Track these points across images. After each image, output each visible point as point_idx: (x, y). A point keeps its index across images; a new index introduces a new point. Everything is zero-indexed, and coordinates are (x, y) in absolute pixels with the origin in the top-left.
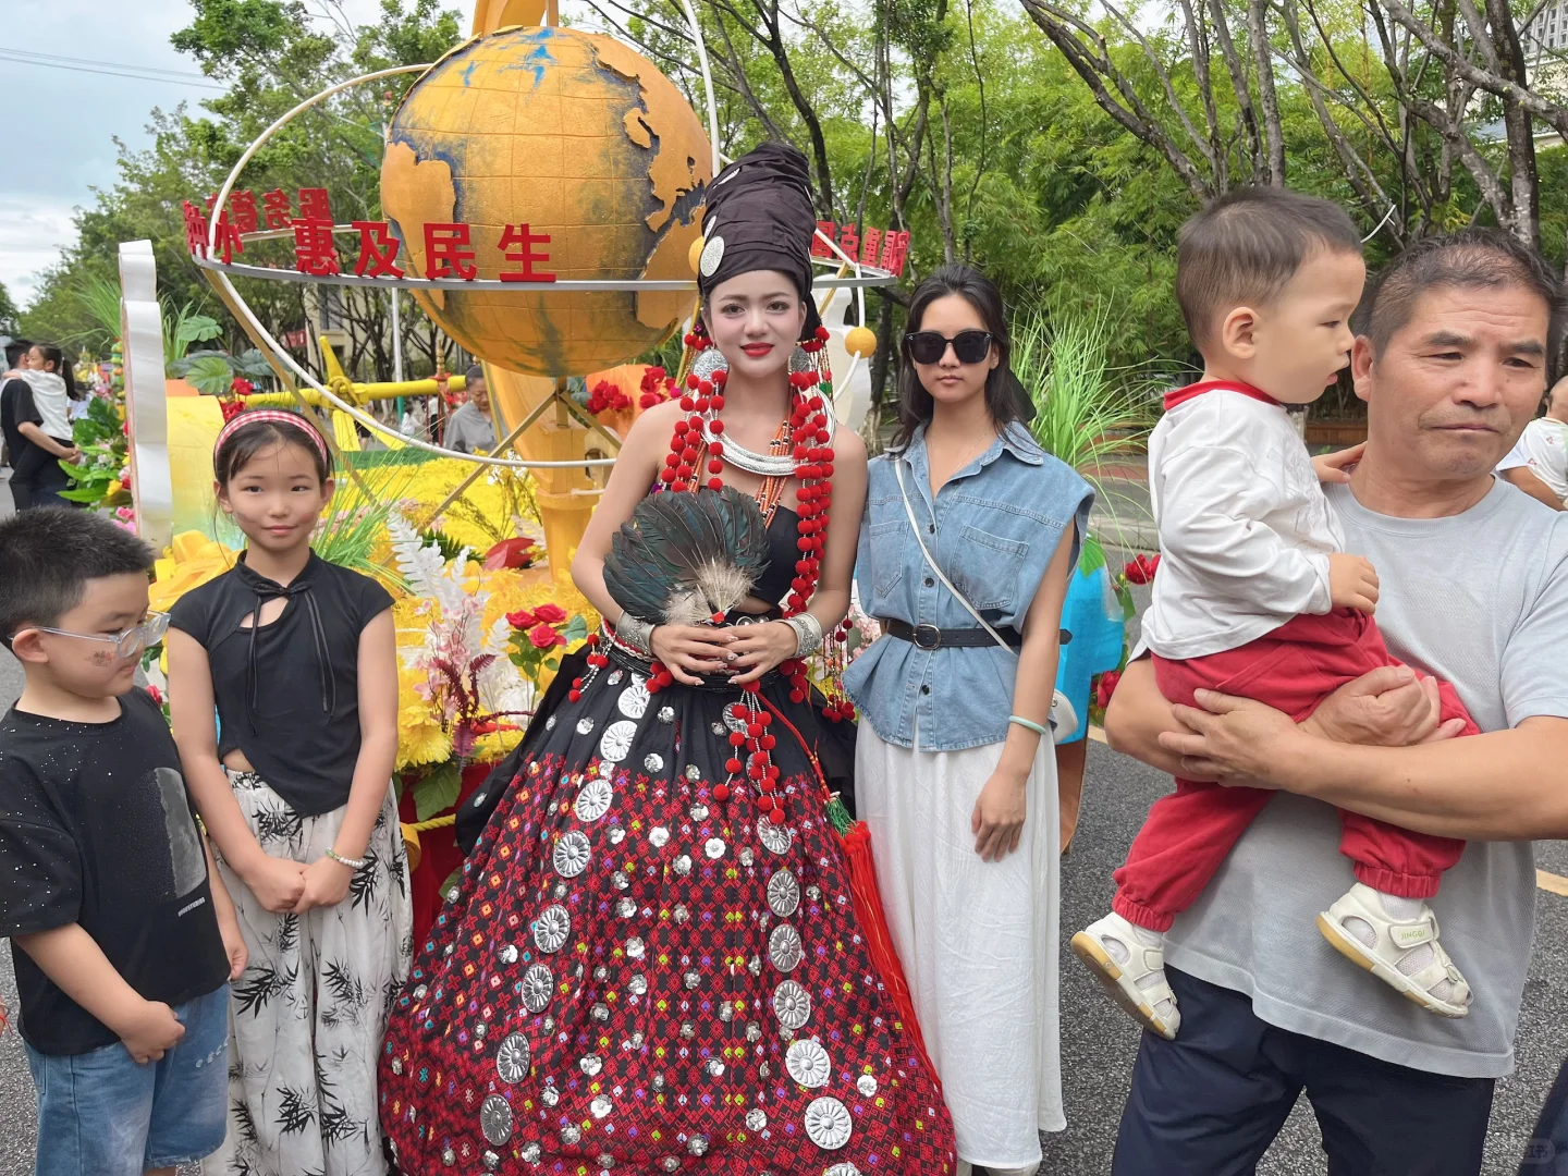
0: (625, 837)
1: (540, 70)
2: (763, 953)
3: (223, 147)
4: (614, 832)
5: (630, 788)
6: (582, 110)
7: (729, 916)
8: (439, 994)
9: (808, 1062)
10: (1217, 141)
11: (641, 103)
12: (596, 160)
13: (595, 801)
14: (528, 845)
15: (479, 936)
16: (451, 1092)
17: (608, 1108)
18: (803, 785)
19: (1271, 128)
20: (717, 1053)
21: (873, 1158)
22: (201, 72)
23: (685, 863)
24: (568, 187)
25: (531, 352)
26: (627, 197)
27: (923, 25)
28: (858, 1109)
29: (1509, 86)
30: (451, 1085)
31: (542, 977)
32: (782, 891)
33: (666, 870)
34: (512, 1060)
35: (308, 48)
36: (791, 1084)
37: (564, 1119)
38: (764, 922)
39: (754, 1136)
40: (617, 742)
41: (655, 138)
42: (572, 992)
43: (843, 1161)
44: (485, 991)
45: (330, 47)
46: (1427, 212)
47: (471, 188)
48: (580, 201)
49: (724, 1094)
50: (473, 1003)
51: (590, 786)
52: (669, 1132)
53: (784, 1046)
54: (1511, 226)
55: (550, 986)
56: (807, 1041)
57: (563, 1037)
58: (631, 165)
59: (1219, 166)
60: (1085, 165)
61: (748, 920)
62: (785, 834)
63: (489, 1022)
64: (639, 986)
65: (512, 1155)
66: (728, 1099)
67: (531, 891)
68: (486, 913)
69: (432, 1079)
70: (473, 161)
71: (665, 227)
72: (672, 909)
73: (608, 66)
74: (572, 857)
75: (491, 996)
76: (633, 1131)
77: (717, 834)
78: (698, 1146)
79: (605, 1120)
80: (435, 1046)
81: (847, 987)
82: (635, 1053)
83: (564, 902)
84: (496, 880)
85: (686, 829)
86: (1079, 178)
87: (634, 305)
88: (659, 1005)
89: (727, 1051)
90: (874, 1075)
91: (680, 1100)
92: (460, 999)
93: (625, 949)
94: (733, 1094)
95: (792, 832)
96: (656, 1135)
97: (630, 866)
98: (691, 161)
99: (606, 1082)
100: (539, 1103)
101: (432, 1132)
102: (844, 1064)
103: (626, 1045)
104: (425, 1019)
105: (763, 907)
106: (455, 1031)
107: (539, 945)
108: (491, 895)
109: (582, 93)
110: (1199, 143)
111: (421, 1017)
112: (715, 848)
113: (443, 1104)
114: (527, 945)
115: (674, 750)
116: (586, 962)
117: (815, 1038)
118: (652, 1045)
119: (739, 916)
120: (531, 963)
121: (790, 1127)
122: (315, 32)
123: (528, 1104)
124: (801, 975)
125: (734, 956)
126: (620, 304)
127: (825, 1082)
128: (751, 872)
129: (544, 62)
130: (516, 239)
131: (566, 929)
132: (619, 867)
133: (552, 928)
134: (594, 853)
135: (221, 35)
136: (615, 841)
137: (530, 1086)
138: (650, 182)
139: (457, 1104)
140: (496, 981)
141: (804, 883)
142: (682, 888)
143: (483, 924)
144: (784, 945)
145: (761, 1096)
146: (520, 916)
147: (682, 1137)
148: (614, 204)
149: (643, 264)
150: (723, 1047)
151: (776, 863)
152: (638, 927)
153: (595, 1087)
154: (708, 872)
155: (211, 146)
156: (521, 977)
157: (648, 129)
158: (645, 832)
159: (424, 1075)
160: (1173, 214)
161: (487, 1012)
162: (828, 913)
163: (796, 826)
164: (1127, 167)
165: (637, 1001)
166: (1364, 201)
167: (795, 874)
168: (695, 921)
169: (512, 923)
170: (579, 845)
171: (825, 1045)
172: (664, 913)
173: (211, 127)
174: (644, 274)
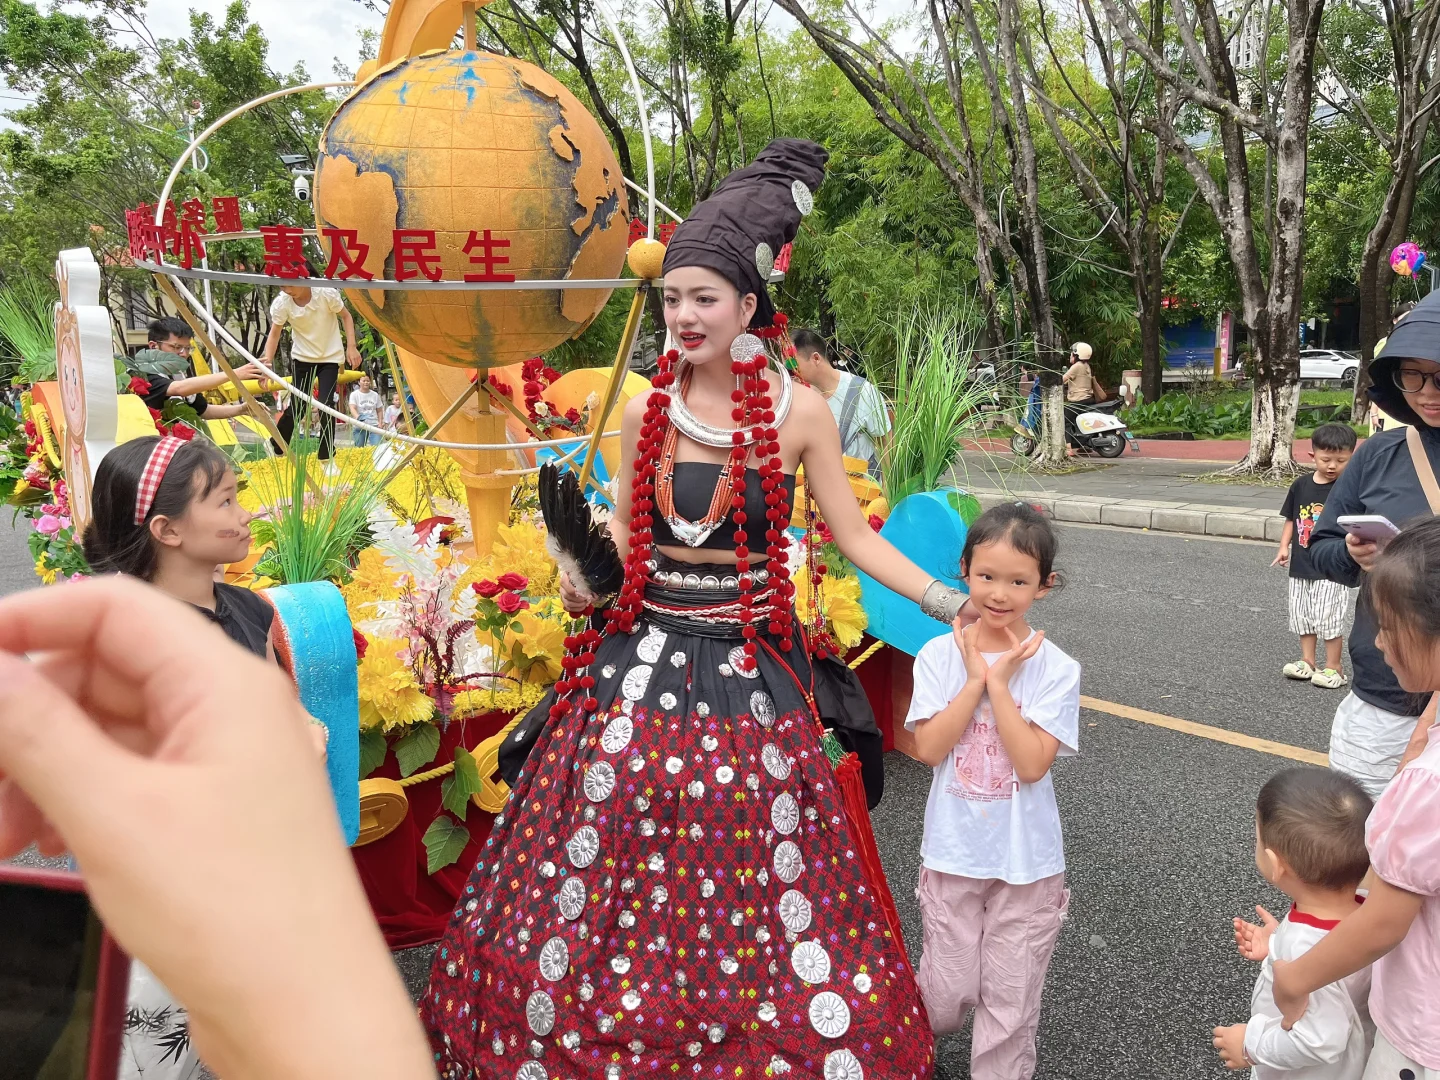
0: (645, 766)
1: (471, 90)
2: (769, 866)
3: (29, 156)
4: (635, 762)
5: (648, 723)
6: (512, 127)
7: (739, 834)
8: (489, 905)
9: (811, 961)
10: (972, 152)
11: (562, 120)
12: (527, 171)
13: (618, 735)
14: (562, 776)
15: (523, 855)
16: (500, 989)
17: (637, 1002)
18: (800, 720)
19: (1025, 141)
20: (731, 953)
21: (866, 1046)
22: (5, 84)
23: (698, 789)
24: (503, 197)
25: (465, 346)
26: (555, 205)
27: (714, 47)
28: (855, 1003)
29: (1225, 104)
30: (501, 984)
31: (576, 888)
32: (784, 812)
33: (682, 794)
34: (553, 961)
35: (113, 61)
36: (797, 981)
37: (599, 1012)
38: (769, 839)
39: (765, 1026)
40: (636, 683)
41: (576, 152)
42: (602, 901)
43: (842, 1048)
44: (528, 902)
45: (134, 59)
46: (1144, 212)
47: (412, 197)
48: (514, 209)
49: (739, 989)
50: (519, 912)
51: (613, 722)
52: (691, 1023)
53: (790, 947)
54: (1228, 223)
55: (583, 896)
56: (809, 943)
57: (597, 940)
58: (557, 176)
59: (975, 174)
60: (856, 172)
61: (755, 836)
62: (785, 762)
63: (533, 930)
64: (660, 895)
65: (555, 1044)
66: (742, 992)
67: (566, 815)
68: (529, 835)
69: (483, 978)
70: (414, 173)
71: (588, 231)
72: (688, 828)
73: (532, 88)
74: (599, 783)
75: (531, 907)
76: (660, 1021)
77: (725, 762)
78: (716, 1034)
79: (635, 1012)
80: (486, 951)
81: (843, 896)
82: (660, 954)
83: (594, 824)
84: (537, 807)
85: (698, 758)
86: (850, 184)
87: (559, 301)
88: (679, 911)
89: (740, 952)
90: (869, 973)
91: (700, 994)
92: (507, 910)
93: (647, 864)
94: (747, 990)
95: (791, 760)
96: (680, 1024)
97: (649, 791)
98: (606, 172)
99: (634, 977)
100: (577, 998)
101: (484, 1025)
102: (843, 962)
103: (651, 947)
104: (477, 928)
105: (768, 826)
106: (503, 937)
107: (573, 861)
108: (534, 820)
109: (511, 112)
110: (956, 154)
111: (473, 926)
112: (725, 775)
113: (493, 1001)
114: (562, 862)
115: (686, 690)
116: (615, 874)
117: (817, 940)
118: (674, 947)
119: (747, 833)
120: (566, 878)
121: (796, 1018)
122: (118, 45)
123: (568, 999)
124: (800, 885)
125: (744, 869)
126: (548, 301)
127: (826, 978)
128: (757, 795)
129: (473, 83)
130: (479, 243)
131: (596, 847)
132: (641, 793)
133: (584, 846)
134: (617, 780)
135: (25, 48)
136: (636, 769)
137: (570, 982)
138: (575, 191)
139: (505, 1000)
140: (537, 893)
141: (803, 804)
142: (698, 810)
143: (526, 846)
144: (787, 860)
145: (771, 990)
146: (557, 837)
147: (703, 1026)
148: (544, 212)
149: (568, 264)
150: (737, 949)
151: (777, 787)
152: (656, 844)
153: (625, 984)
154: (719, 796)
155: (17, 155)
156: (558, 890)
157: (570, 143)
158: (663, 760)
159: (476, 977)
160: (935, 215)
161: (530, 920)
162: (824, 831)
163: (795, 756)
164: (895, 175)
165: (659, 908)
166: (1092, 204)
167: (795, 797)
168: (708, 837)
169: (550, 843)
170: (605, 773)
171: (825, 945)
172: (681, 832)
173: (16, 137)
174: (569, 274)
